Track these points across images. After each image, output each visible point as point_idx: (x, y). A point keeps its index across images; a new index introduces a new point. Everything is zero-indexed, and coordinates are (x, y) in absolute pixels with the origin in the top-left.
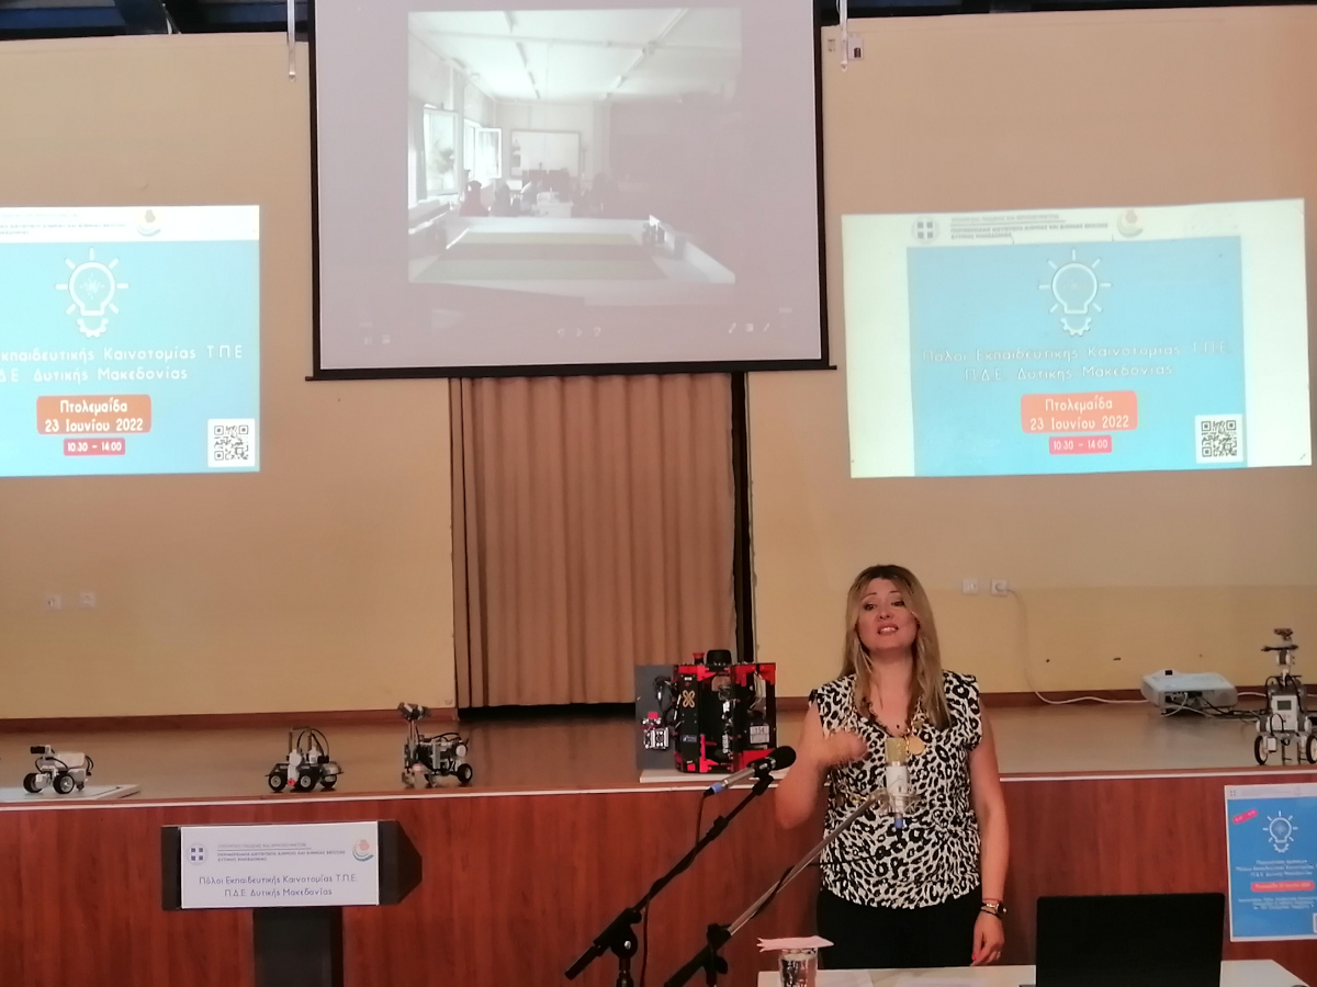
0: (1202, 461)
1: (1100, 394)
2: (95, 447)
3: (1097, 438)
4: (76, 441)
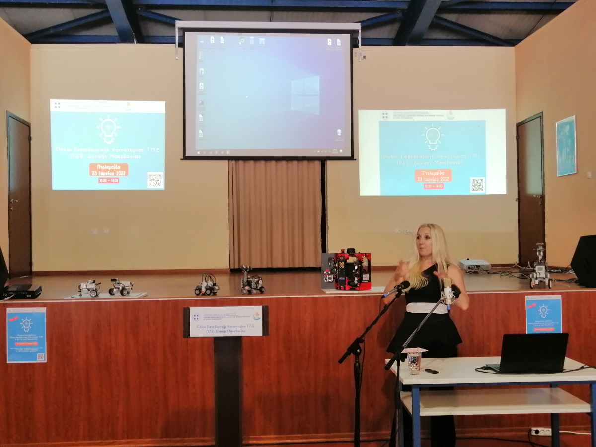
0: (472, 192)
1: (440, 170)
2: (109, 181)
3: (439, 184)
4: (103, 179)
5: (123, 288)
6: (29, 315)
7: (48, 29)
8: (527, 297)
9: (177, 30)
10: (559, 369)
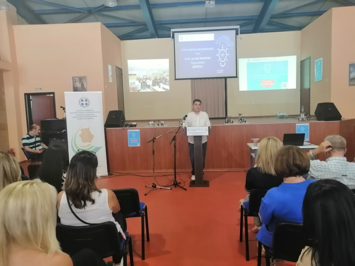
0: (282, 88)
5: (162, 124)
6: (134, 132)
7: (126, 34)
8: (296, 124)
9: (171, 32)
10: (302, 145)
